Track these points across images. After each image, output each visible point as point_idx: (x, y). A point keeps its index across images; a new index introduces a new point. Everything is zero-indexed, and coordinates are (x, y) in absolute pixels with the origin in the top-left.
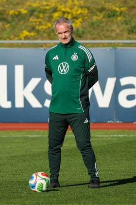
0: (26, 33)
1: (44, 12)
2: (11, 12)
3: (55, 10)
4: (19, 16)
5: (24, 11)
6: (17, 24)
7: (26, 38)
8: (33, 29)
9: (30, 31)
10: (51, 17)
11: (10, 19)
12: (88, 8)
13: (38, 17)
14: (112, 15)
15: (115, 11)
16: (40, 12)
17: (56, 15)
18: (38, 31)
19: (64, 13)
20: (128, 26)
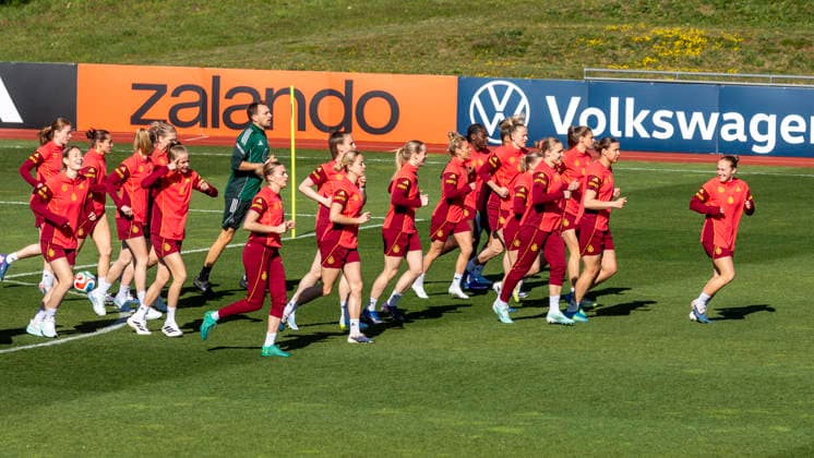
0: (648, 59)
1: (667, 40)
2: (637, 39)
3: (677, 38)
4: (643, 43)
5: (648, 39)
6: (640, 51)
7: (649, 64)
8: (656, 56)
9: (652, 58)
10: (673, 45)
11: (634, 45)
12: (708, 38)
13: (661, 45)
14: (729, 45)
15: (733, 42)
16: (663, 40)
17: (678, 43)
18: (660, 58)
19: (685, 41)
20: (744, 57)
